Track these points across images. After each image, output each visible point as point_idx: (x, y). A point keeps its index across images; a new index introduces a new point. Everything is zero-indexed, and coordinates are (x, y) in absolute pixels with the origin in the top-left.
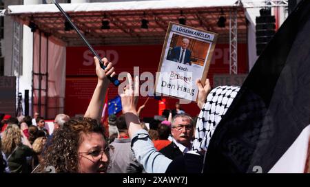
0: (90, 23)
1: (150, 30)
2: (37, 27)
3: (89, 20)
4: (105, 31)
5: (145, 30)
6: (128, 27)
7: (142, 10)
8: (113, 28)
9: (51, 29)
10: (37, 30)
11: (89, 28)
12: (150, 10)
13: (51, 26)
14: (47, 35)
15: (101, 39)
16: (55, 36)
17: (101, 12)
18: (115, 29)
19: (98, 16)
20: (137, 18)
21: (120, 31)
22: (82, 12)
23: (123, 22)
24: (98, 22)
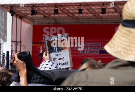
0: (47, 10)
1: (85, 15)
2: (15, 13)
3: (46, 9)
4: (57, 15)
5: (81, 15)
6: (71, 13)
7: (79, 3)
8: (61, 13)
9: (23, 14)
10: (15, 15)
11: (47, 14)
12: (84, 3)
13: (23, 12)
14: (21, 18)
15: (54, 20)
16: (26, 18)
17: (53, 4)
18: (63, 14)
19: (52, 6)
20: (76, 7)
21: (66, 15)
22: (42, 4)
23: (67, 10)
24: (52, 10)
